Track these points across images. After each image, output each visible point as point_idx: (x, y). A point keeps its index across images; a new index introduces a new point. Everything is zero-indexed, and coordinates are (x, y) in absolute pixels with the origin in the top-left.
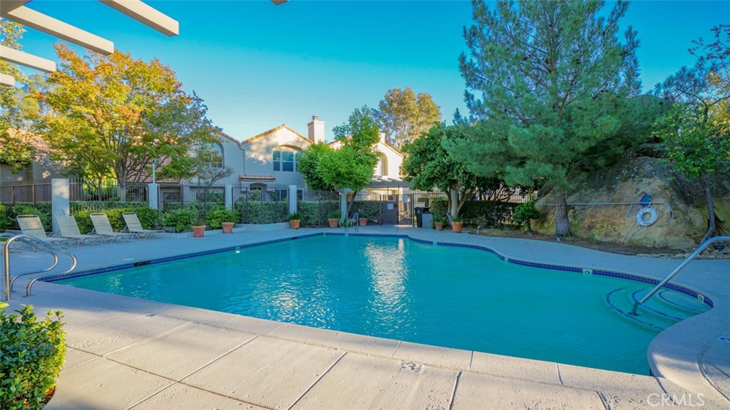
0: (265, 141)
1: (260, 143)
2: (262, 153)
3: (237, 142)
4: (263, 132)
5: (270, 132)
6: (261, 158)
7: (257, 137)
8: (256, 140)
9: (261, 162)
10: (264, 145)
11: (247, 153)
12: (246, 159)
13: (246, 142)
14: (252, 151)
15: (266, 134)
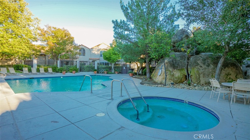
0: (97, 48)
1: (96, 48)
2: (96, 51)
3: (89, 49)
4: (97, 45)
5: (99, 45)
6: (96, 53)
7: (95, 47)
8: (95, 48)
9: (96, 54)
10: (97, 49)
11: (92, 52)
12: (91, 53)
13: (92, 48)
14: (94, 51)
15: (97, 46)
